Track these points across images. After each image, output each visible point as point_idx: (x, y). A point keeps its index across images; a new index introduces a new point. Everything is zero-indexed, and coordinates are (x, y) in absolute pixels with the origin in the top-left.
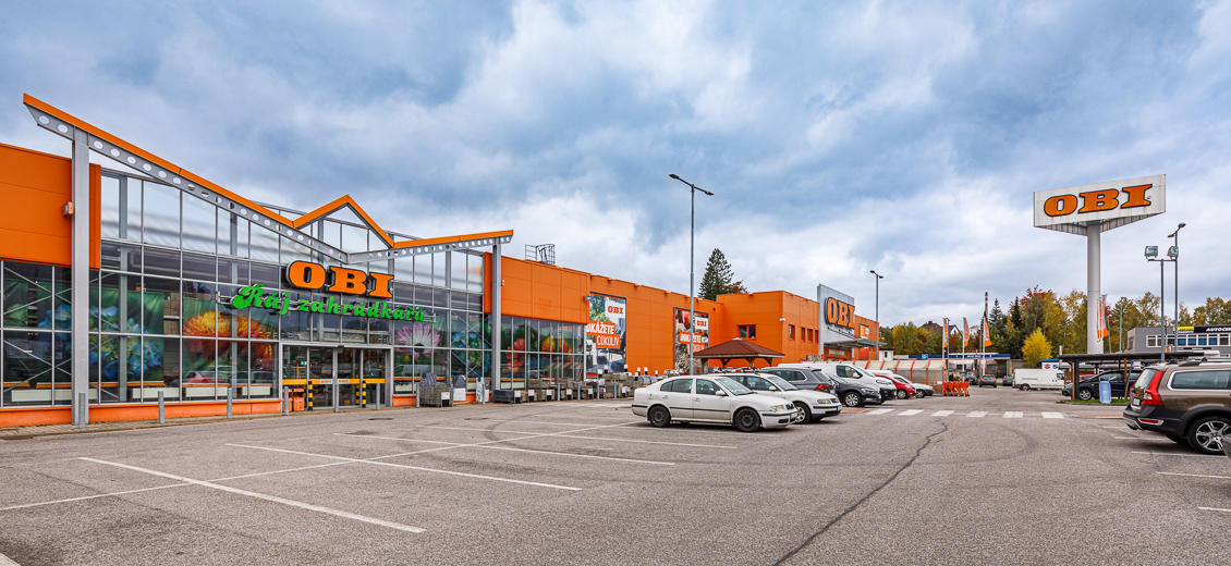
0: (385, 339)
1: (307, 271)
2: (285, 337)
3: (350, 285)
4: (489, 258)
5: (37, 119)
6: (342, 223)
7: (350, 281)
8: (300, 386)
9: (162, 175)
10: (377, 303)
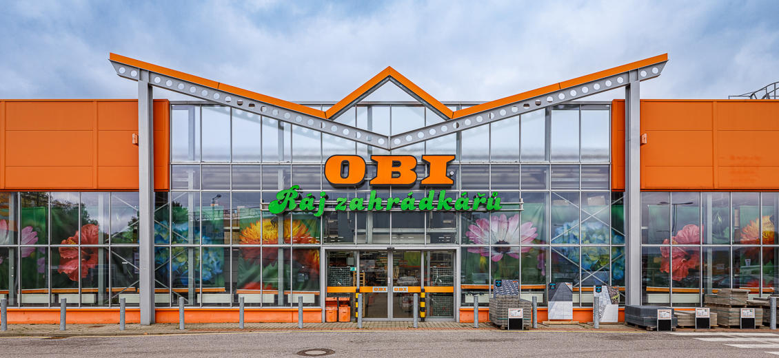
0: (451, 238)
1: (345, 164)
2: (328, 241)
3: (396, 174)
4: (619, 110)
5: (117, 71)
6: (390, 105)
7: (396, 169)
8: (344, 294)
9: (216, 97)
10: (432, 192)
